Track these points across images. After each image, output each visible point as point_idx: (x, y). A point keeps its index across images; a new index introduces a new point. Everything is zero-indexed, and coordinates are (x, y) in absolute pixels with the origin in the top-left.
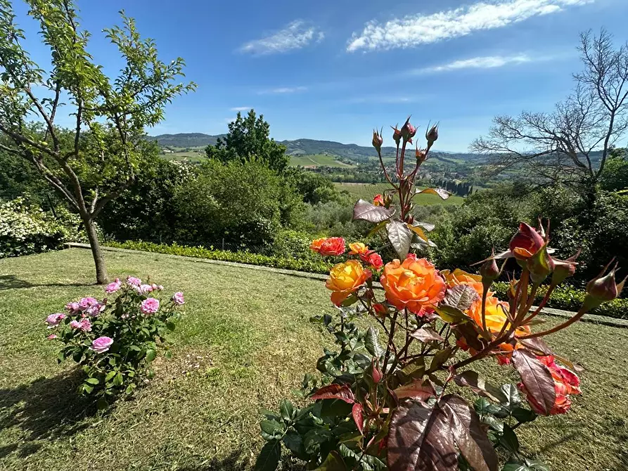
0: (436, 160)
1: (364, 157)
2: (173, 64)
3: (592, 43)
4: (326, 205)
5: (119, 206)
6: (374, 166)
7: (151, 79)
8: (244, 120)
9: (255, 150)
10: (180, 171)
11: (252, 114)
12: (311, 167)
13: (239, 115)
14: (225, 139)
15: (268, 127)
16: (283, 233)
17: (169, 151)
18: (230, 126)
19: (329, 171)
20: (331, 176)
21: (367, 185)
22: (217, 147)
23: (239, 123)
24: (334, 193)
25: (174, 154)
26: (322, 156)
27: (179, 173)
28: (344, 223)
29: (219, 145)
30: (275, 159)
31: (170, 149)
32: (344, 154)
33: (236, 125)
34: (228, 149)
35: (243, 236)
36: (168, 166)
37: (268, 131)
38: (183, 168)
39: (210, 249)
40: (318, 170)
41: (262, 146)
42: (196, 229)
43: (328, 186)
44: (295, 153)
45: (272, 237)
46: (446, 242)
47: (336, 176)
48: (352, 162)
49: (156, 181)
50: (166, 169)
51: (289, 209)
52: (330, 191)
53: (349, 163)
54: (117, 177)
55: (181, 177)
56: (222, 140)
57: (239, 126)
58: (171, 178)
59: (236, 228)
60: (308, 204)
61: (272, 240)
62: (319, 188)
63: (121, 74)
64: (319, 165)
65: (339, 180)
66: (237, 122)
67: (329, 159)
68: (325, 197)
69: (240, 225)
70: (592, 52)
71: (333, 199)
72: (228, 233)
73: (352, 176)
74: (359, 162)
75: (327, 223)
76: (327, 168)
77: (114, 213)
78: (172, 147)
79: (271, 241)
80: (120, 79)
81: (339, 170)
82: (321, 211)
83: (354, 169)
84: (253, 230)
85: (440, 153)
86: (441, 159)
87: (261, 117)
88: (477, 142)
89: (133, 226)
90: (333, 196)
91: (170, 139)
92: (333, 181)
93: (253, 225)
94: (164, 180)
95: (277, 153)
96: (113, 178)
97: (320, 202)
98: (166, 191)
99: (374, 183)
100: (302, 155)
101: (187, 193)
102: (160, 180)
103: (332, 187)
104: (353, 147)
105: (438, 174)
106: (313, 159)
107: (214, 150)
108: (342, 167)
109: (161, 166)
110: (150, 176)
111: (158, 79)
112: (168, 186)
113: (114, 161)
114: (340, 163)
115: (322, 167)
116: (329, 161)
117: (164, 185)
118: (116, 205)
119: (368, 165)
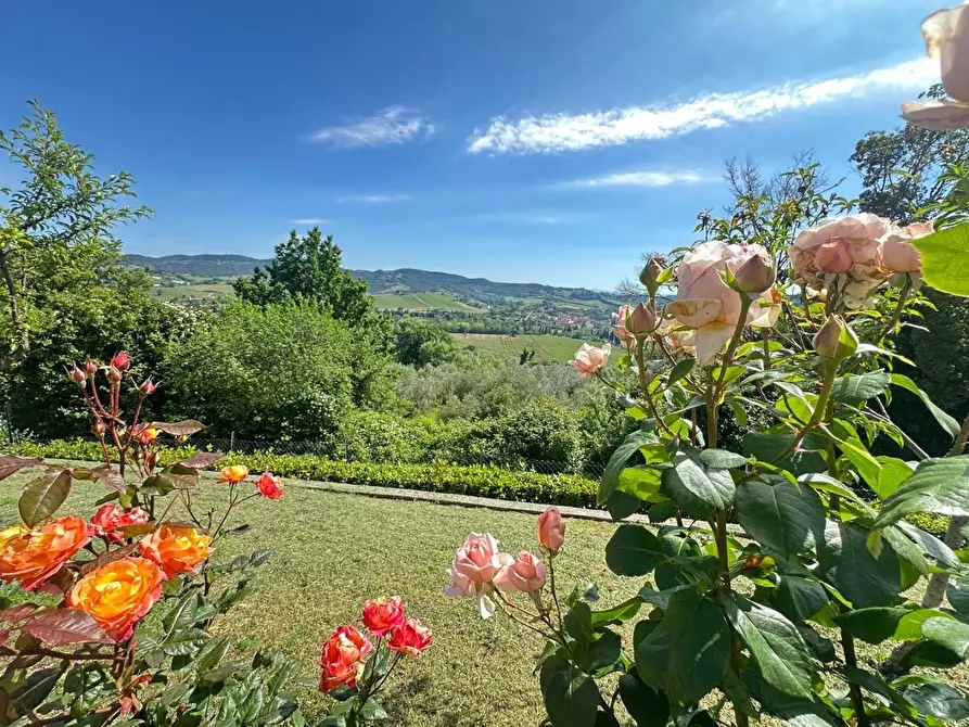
0: (598, 302)
1: (498, 297)
2: (111, 180)
3: (738, 173)
4: (439, 368)
5: (57, 378)
6: (513, 310)
7: (70, 199)
8: (301, 242)
9: (318, 287)
10: (180, 320)
11: (314, 234)
12: (420, 310)
13: (293, 235)
14: (268, 269)
15: (338, 253)
16: (355, 415)
17: (182, 282)
18: (278, 250)
19: (447, 317)
20: (450, 324)
21: (504, 337)
22: (254, 281)
23: (293, 246)
24: (451, 350)
25: (191, 288)
26: (436, 295)
27: (178, 323)
28: (461, 398)
29: (257, 278)
30: (350, 301)
31: (183, 279)
32: (470, 292)
33: (288, 249)
34: (272, 284)
35: (286, 423)
36: (159, 311)
37: (340, 259)
38: (187, 315)
39: (206, 450)
40: (431, 316)
41: (328, 280)
42: (204, 414)
43: (443, 338)
44: (394, 289)
45: (336, 423)
46: (598, 423)
47: (457, 324)
48: (480, 304)
49: (134, 336)
50: (155, 315)
51: (368, 377)
52: (447, 347)
53: (476, 306)
54: (58, 330)
55: (182, 329)
56: (263, 270)
57: (293, 251)
58: (162, 330)
59: (275, 411)
60: (410, 368)
61: (336, 429)
62: (429, 343)
63: (24, 187)
64: (432, 308)
65: (461, 330)
66: (290, 244)
67: (447, 299)
68: (438, 356)
69: (282, 406)
70: (740, 182)
71: (448, 360)
72: (259, 419)
73: (481, 325)
74: (491, 304)
75: (438, 397)
76: (443, 313)
77: (46, 390)
78: (186, 276)
79: (334, 429)
80: (22, 194)
81: (462, 316)
82: (430, 378)
83: (484, 314)
84: (305, 413)
85: (603, 294)
86: (604, 302)
87: (329, 239)
88: (623, 284)
89: (81, 411)
90: (450, 354)
91: (185, 262)
92: (453, 331)
93: (304, 406)
94: (149, 334)
95: (353, 292)
96: (49, 331)
97: (429, 365)
98: (152, 351)
99: (514, 334)
100: (404, 293)
101: (189, 354)
102: (142, 333)
103: (449, 341)
104: (482, 282)
105: (602, 322)
106: (424, 299)
107: (248, 286)
108: (467, 312)
109: (146, 310)
110: (123, 328)
111: (82, 200)
112: (155, 344)
113: (55, 302)
114: (465, 306)
115: (436, 311)
116: (447, 301)
117: (148, 342)
118: (51, 376)
119: (504, 308)
